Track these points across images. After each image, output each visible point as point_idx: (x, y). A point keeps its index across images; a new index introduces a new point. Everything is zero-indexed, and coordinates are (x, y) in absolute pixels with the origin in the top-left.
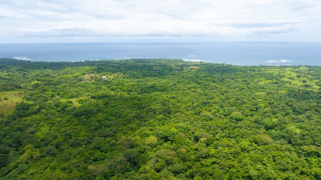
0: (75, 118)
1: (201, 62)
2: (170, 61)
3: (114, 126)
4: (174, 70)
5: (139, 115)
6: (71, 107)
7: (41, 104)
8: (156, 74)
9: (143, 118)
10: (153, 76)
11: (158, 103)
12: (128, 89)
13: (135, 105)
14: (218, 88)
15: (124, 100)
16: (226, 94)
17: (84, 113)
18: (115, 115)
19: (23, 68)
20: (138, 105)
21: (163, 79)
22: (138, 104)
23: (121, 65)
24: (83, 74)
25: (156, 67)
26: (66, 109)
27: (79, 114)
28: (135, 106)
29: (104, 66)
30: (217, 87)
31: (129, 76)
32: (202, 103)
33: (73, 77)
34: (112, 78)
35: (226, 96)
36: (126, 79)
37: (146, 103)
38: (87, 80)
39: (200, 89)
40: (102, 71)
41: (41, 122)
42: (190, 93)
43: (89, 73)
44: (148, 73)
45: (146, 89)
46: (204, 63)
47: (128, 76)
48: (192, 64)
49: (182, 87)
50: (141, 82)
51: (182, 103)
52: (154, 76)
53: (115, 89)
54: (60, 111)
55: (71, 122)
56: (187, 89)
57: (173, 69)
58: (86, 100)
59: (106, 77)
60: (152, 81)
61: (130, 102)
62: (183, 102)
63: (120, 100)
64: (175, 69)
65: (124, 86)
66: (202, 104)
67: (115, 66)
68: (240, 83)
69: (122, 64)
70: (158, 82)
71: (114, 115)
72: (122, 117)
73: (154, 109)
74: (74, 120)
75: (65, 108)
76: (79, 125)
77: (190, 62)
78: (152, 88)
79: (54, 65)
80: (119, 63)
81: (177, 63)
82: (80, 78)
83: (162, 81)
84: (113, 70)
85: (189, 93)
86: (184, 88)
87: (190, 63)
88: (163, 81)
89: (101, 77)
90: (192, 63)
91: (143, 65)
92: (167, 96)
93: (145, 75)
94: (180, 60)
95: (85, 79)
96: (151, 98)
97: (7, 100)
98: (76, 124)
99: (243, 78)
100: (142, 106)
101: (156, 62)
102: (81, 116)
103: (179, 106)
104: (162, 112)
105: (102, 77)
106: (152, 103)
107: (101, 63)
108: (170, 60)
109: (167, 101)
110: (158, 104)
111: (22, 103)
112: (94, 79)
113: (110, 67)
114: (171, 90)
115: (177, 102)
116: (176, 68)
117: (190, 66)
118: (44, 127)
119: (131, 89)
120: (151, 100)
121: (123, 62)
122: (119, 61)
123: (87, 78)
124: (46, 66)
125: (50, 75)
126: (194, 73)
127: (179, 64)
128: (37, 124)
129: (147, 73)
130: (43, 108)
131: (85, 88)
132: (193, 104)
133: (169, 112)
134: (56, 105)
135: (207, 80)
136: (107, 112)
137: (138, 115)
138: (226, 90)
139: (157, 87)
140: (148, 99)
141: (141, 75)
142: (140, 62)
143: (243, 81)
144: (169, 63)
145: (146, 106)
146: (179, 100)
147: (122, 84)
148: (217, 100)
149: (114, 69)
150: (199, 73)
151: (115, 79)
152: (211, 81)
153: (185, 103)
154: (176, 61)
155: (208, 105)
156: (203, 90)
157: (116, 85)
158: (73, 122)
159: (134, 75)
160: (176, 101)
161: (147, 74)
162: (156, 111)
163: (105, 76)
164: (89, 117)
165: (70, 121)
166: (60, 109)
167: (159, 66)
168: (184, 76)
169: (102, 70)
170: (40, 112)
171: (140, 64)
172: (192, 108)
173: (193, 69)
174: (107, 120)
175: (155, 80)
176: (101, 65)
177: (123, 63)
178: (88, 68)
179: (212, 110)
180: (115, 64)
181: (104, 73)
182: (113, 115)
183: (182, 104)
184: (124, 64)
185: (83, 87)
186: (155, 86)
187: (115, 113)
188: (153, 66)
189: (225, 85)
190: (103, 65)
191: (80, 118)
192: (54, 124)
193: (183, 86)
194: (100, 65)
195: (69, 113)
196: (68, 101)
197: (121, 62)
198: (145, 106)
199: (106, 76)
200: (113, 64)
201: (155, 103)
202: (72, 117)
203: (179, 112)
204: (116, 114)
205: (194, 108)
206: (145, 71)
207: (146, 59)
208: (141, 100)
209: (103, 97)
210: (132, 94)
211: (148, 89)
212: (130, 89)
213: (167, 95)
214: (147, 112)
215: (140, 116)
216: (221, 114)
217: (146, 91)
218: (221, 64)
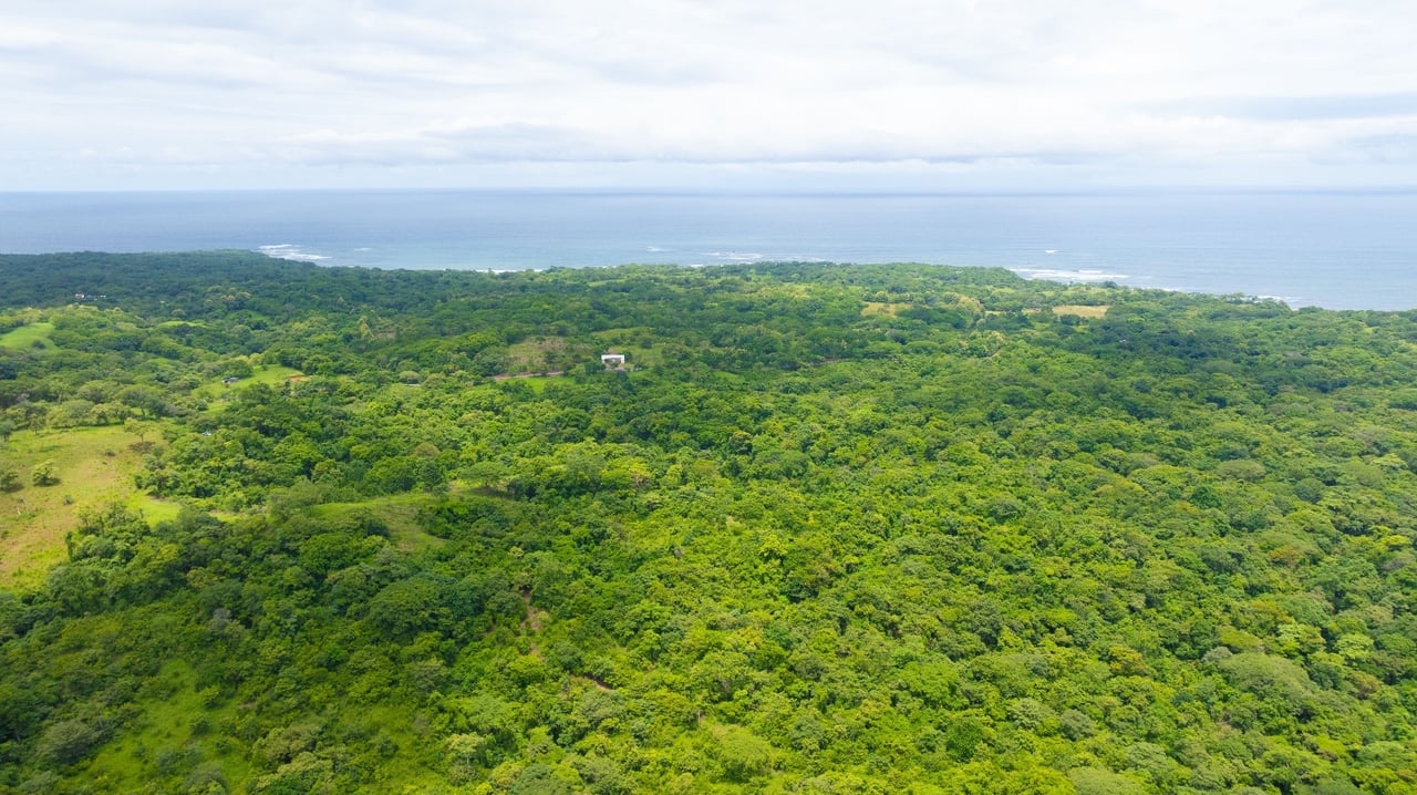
0: (376, 641)
1: (1109, 285)
2: (949, 277)
3: (611, 731)
4: (973, 326)
5: (787, 646)
6: (368, 567)
7: (197, 534)
8: (883, 344)
9: (815, 673)
10: (865, 356)
11: (909, 551)
12: (729, 435)
13: (767, 560)
14: (1263, 446)
15: (701, 515)
16: (1330, 497)
17: (432, 615)
18: (631, 636)
19: (256, 298)
20: (781, 565)
21: (922, 375)
22: (783, 558)
23: (709, 291)
24: (512, 339)
25: (881, 305)
26: (332, 575)
27: (403, 620)
28: (762, 569)
29: (625, 294)
30: (1257, 444)
31: (742, 356)
32: (1203, 566)
33: (459, 351)
34: (651, 364)
35: (1337, 510)
36: (723, 370)
37: (835, 553)
38: (524, 370)
39: (1150, 451)
40: (612, 323)
41: (168, 657)
42: (1103, 482)
43: (540, 335)
44: (844, 343)
45: (832, 439)
46: (1126, 288)
47: (736, 354)
48: (1065, 293)
49: (1041, 433)
50: (804, 389)
51: (1068, 554)
52: (875, 356)
53: (658, 431)
54: (298, 589)
55: (342, 674)
56: (1074, 447)
57: (970, 321)
58: (474, 512)
59: (622, 357)
60: (864, 387)
61: (736, 533)
62: (1073, 550)
63: (677, 518)
64: (978, 318)
65: (708, 417)
66: (1203, 573)
67: (679, 296)
68: (1385, 419)
69: (715, 289)
70: (898, 396)
71: (628, 633)
72: (675, 657)
73: (888, 598)
74: (366, 664)
75: (327, 568)
76: (387, 704)
77: (1051, 285)
78: (868, 432)
79: (403, 284)
80: (700, 283)
81: (989, 287)
82: (491, 360)
83: (918, 386)
84: (664, 318)
85: (1096, 482)
86: (1055, 444)
87: (1052, 289)
88: (925, 388)
89: (598, 354)
90: (1066, 288)
91: (815, 297)
92: (964, 500)
93: (828, 350)
94: (997, 270)
95: (516, 365)
96: (865, 510)
97: (49, 485)
98: (374, 694)
99: (1388, 382)
100: (810, 572)
101: (881, 277)
102: (412, 631)
103: (1048, 581)
104: (941, 630)
105: (604, 357)
106: (870, 547)
107: (618, 281)
108: (946, 268)
109: (969, 534)
110: (909, 561)
111: (117, 514)
112: (559, 366)
113: (652, 299)
114: (981, 451)
115: (1028, 547)
116: (988, 312)
117: (1054, 302)
118: (173, 699)
119: (746, 438)
120: (870, 526)
121: (717, 277)
122: (703, 270)
123: (527, 359)
124: (366, 291)
125: (359, 336)
126: (1090, 344)
127: (997, 290)
128: (137, 674)
129: (835, 343)
130: (202, 563)
131: (496, 420)
132: (1140, 564)
133: (987, 630)
134: (284, 541)
135: (1177, 391)
136: (583, 612)
137: (778, 649)
138: (1320, 469)
139: (893, 432)
140: (847, 517)
141: (805, 351)
142: (802, 278)
143: (1398, 406)
144: (944, 285)
145: (832, 573)
146: (1046, 532)
147: (700, 401)
148: (1289, 537)
149: (669, 310)
150: (1114, 344)
151: (666, 371)
152: (1199, 398)
153: (1085, 558)
154: (977, 277)
155: (1241, 580)
156: (1168, 456)
157: (664, 409)
158: (362, 672)
159: (767, 347)
160: (1026, 538)
161: (839, 347)
162: (898, 613)
163: (620, 348)
164: (464, 642)
165: (342, 668)
166: (297, 576)
167: (896, 302)
168: (1040, 360)
169: (614, 315)
170: (184, 582)
171: (802, 287)
172: (1139, 602)
173: (1079, 321)
174: (579, 670)
175: (882, 380)
176: (615, 291)
177: (716, 282)
178: (546, 306)
179: (1283, 622)
180: (680, 284)
181: (617, 333)
182: (617, 636)
183: (1066, 563)
184: (722, 288)
185: (489, 413)
186: (883, 426)
187: (633, 624)
188: (864, 303)
189: (1294, 426)
190: (623, 290)
191: (408, 650)
192: (237, 680)
193: (1049, 428)
194: (609, 289)
195: (348, 604)
196: (359, 523)
197: (708, 275)
198: (826, 575)
199: (625, 349)
200: (673, 288)
201: (890, 548)
202: (357, 633)
203: (1052, 630)
204: (636, 630)
205: (1149, 603)
206: (828, 324)
207: (830, 265)
208: (801, 521)
209: (582, 485)
210: (752, 472)
211: (845, 438)
212: (739, 433)
213: (959, 484)
214: (843, 623)
215: (796, 656)
216: (1358, 660)
217: (833, 450)
218: (1224, 297)
